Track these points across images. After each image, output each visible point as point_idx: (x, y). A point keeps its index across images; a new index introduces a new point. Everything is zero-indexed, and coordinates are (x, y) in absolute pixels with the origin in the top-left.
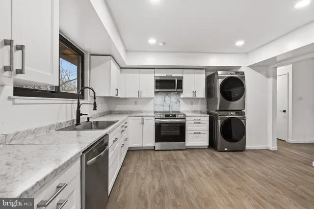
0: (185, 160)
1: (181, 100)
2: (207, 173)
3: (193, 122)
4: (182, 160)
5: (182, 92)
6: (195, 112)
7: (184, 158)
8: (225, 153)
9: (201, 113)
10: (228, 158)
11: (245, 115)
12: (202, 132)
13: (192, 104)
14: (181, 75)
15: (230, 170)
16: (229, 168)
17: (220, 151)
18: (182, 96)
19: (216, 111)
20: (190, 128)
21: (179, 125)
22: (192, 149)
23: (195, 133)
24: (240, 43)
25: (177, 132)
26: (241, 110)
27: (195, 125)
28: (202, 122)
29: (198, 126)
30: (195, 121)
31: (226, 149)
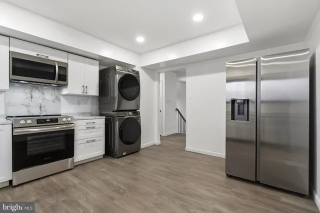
0: (80, 184)
1: (62, 98)
2: (118, 190)
3: (85, 127)
4: (75, 186)
5: (66, 85)
6: (83, 114)
7: (76, 181)
8: (124, 158)
9: (92, 115)
10: (130, 163)
11: (140, 115)
12: (96, 139)
13: (79, 103)
14: (65, 61)
15: (140, 175)
16: (138, 174)
17: (118, 158)
18: (65, 91)
19: (113, 111)
20: (80, 136)
21: (63, 134)
22: (83, 164)
23: (88, 142)
24: (140, 39)
25: (61, 145)
26: (136, 110)
27: (88, 130)
28: (97, 126)
29: (91, 132)
30: (88, 126)
31: (124, 154)
